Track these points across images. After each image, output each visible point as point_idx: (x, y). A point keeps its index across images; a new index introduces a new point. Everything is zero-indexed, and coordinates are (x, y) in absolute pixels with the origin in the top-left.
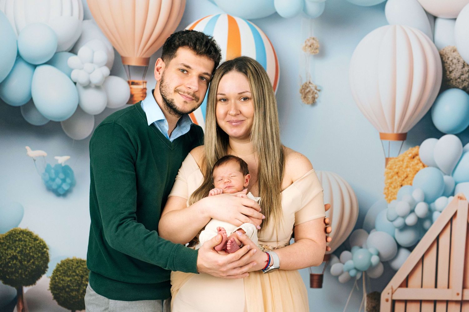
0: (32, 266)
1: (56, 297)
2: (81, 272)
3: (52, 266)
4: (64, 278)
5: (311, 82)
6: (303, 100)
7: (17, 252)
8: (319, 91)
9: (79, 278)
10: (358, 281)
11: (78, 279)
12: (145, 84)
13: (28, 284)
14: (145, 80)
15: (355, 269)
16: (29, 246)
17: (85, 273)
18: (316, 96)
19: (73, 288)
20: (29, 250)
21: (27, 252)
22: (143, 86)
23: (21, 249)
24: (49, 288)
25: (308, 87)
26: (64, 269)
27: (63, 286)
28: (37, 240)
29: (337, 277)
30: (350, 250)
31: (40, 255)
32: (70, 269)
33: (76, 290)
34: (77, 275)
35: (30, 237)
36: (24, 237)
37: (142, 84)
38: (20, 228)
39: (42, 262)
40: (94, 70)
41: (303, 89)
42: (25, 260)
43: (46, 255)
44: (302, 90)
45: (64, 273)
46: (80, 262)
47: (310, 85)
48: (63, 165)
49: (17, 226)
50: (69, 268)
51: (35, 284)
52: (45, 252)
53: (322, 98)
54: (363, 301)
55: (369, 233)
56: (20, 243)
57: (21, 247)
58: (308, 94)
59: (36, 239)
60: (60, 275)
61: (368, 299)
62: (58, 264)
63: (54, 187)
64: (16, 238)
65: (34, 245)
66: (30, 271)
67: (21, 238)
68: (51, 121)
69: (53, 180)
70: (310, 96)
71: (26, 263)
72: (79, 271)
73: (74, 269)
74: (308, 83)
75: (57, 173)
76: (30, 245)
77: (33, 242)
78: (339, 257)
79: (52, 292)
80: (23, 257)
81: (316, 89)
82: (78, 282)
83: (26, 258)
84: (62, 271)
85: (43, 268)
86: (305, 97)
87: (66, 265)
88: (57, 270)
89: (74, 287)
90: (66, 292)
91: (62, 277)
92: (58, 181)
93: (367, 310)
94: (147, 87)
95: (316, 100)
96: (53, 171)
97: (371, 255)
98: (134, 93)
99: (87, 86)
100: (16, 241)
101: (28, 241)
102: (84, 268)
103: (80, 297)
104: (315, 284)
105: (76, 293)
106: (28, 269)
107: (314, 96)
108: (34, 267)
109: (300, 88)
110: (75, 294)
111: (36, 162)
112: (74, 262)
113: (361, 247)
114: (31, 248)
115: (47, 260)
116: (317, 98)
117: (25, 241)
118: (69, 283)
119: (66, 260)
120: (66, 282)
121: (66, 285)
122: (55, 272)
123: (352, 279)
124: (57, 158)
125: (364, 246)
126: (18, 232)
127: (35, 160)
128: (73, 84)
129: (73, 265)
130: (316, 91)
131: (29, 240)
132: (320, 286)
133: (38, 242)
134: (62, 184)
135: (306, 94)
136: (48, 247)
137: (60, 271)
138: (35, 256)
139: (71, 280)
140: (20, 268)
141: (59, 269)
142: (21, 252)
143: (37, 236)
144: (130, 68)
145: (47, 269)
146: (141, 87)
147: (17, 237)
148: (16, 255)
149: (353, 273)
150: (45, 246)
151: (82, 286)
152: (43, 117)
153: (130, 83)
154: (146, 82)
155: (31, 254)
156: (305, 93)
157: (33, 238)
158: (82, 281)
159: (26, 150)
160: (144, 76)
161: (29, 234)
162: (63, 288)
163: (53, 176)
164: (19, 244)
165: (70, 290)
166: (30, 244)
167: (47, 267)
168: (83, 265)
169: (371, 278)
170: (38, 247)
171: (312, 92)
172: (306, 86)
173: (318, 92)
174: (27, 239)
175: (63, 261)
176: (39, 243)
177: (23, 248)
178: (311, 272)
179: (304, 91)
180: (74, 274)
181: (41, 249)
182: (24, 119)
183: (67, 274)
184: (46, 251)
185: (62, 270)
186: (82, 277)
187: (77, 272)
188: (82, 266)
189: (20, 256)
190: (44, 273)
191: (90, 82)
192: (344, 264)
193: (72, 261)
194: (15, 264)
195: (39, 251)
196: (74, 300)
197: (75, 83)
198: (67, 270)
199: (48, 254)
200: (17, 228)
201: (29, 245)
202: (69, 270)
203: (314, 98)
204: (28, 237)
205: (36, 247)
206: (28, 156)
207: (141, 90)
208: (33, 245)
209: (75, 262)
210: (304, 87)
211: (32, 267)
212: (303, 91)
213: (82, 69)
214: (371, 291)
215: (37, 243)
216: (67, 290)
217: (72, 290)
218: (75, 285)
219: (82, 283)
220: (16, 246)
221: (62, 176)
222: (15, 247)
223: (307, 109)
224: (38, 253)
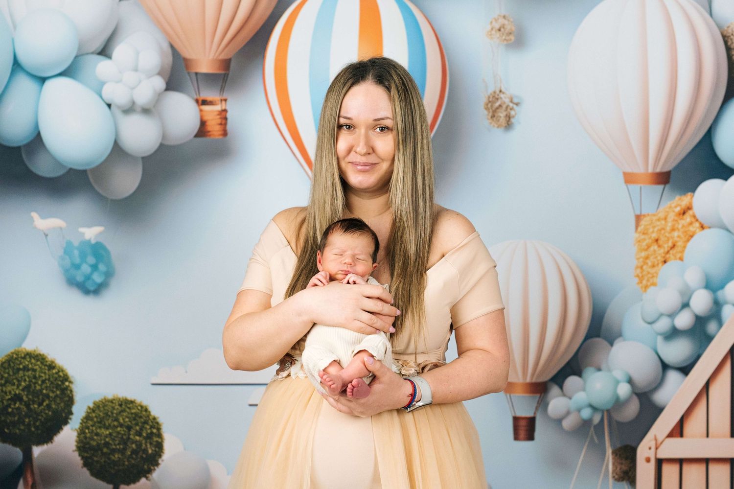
0: (47, 412)
1: (87, 463)
2: (127, 420)
3: (79, 411)
4: (98, 431)
5: (503, 90)
6: (490, 121)
7: (21, 388)
8: (517, 104)
9: (124, 430)
10: (595, 427)
11: (123, 432)
12: (223, 102)
13: (40, 443)
14: (224, 97)
15: (591, 406)
16: (41, 379)
17: (134, 422)
18: (513, 113)
19: (114, 447)
20: (41, 385)
21: (38, 387)
22: (222, 107)
23: (27, 383)
24: (75, 448)
25: (497, 99)
26: (99, 415)
27: (98, 445)
28: (54, 368)
29: (559, 421)
30: (579, 373)
31: (58, 392)
32: (110, 416)
33: (119, 451)
34: (121, 425)
35: (42, 363)
36: (32, 364)
37: (220, 102)
38: (25, 349)
39: (62, 405)
40: (140, 82)
41: (490, 102)
42: (34, 402)
43: (69, 392)
44: (487, 105)
45: (100, 422)
46: (125, 403)
47: (502, 96)
48: (93, 242)
49: (20, 346)
50: (107, 414)
51: (52, 443)
52: (67, 388)
53: (521, 116)
54: (606, 462)
55: (612, 344)
56: (27, 374)
57: (27, 379)
58: (498, 110)
59: (52, 366)
60: (92, 426)
61: (613, 458)
62: (89, 408)
63: (80, 278)
64: (19, 365)
65: (49, 375)
66: (43, 419)
67: (28, 365)
68: (71, 169)
69: (77, 267)
70: (502, 114)
71: (36, 406)
72: (123, 419)
73: (115, 415)
74: (498, 92)
75: (83, 256)
76: (42, 377)
77: (47, 372)
78: (561, 387)
79: (80, 455)
80: (30, 397)
81: (511, 101)
82: (122, 438)
83: (36, 399)
84: (95, 419)
85: (64, 415)
86: (493, 117)
87: (102, 409)
88: (87, 418)
89: (115, 445)
90: (103, 454)
91: (96, 429)
92: (86, 268)
93: (614, 477)
94: (228, 108)
95: (513, 120)
96: (76, 253)
97: (617, 382)
98: (205, 118)
99: (129, 110)
100: (19, 369)
101: (39, 369)
102: (132, 414)
103: (126, 463)
104: (522, 433)
105: (120, 456)
106: (40, 417)
107: (510, 114)
108: (50, 413)
109: (483, 100)
110: (118, 457)
111: (49, 237)
112: (115, 403)
113: (599, 369)
114: (43, 382)
115: (70, 401)
116: (513, 117)
117: (34, 370)
118: (107, 440)
119: (101, 401)
120: (103, 438)
121: (103, 442)
122: (85, 421)
123: (586, 424)
124: (82, 230)
125: (603, 366)
126: (23, 355)
127: (46, 235)
128: (106, 108)
129: (113, 408)
130: (511, 105)
131: (40, 368)
132: (530, 437)
133: (54, 371)
134: (91, 273)
135: (495, 111)
136: (72, 379)
137: (92, 420)
138: (51, 395)
139: (110, 434)
140: (27, 416)
141: (90, 415)
142: (27, 388)
143: (53, 362)
144: (199, 76)
145: (71, 417)
146: (218, 108)
147: (21, 363)
148: (19, 394)
149: (586, 413)
150: (66, 378)
151: (129, 444)
152: (58, 163)
153: (200, 102)
154: (226, 100)
155: (44, 391)
156: (494, 109)
157: (46, 365)
158: (129, 434)
159: (32, 217)
160: (222, 89)
161: (40, 357)
162: (98, 448)
163: (77, 261)
164: (24, 375)
165: (109, 451)
166: (43, 375)
167: (72, 413)
168: (129, 408)
169: (618, 423)
170: (56, 379)
171: (504, 106)
172: (493, 97)
173: (515, 106)
174: (37, 367)
175: (97, 402)
176: (56, 373)
177: (30, 381)
178: (515, 413)
179: (492, 106)
180: (116, 423)
181: (60, 383)
182: (27, 167)
183: (105, 424)
184: (69, 386)
185: (96, 417)
186: (129, 428)
187: (121, 421)
188: (128, 410)
189: (27, 396)
190: (66, 422)
191: (134, 103)
192: (570, 398)
193: (112, 401)
194: (18, 409)
195: (58, 386)
196: (116, 468)
197: (109, 106)
198: (104, 417)
199: (71, 391)
200: (20, 349)
201: (40, 376)
202: (108, 417)
203: (509, 118)
204: (39, 363)
205: (51, 379)
206: (35, 228)
207: (218, 113)
208: (47, 377)
209: (117, 404)
210: (491, 100)
211: (46, 414)
212: (490, 105)
213: (120, 81)
214: (618, 445)
215: (53, 374)
216: (105, 450)
217: (113, 451)
218: (117, 442)
219: (129, 438)
220: (20, 379)
221: (91, 260)
222: (18, 381)
223: (498, 133)
224: (55, 390)
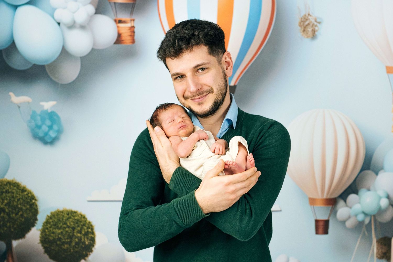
0: (21, 219)
1: (47, 251)
2: (72, 223)
3: (42, 218)
4: (54, 230)
5: (311, 14)
6: (302, 33)
7: (4, 204)
8: (319, 23)
9: (70, 230)
10: (367, 226)
11: (69, 231)
12: (132, 22)
13: (17, 238)
14: (133, 18)
15: (363, 213)
16: (17, 198)
17: (76, 225)
18: (316, 28)
19: (64, 240)
20: (17, 202)
21: (15, 204)
22: (131, 24)
23: (8, 201)
24: (39, 241)
25: (307, 20)
26: (54, 221)
27: (54, 239)
28: (25, 191)
29: (344, 222)
30: (356, 192)
31: (28, 207)
32: (61, 221)
33: (67, 243)
34: (68, 227)
35: (18, 188)
36: (11, 188)
37: (130, 21)
38: (7, 179)
39: (31, 214)
40: (78, 8)
41: (302, 21)
42: (13, 213)
43: (35, 206)
44: (300, 23)
45: (55, 225)
46: (71, 213)
47: (310, 17)
48: (49, 111)
49: (3, 177)
50: (59, 220)
51: (24, 238)
52: (34, 204)
53: (322, 31)
54: (372, 248)
55: (377, 174)
56: (8, 195)
57: (8, 198)
58: (307, 27)
59: (24, 190)
60: (50, 227)
61: (377, 245)
62: (48, 216)
63: (41, 134)
64: (3, 189)
65: (22, 196)
66: (19, 224)
67: (8, 190)
68: (34, 65)
69: (39, 127)
70: (310, 29)
71: (14, 215)
72: (70, 223)
73: (64, 221)
74: (307, 15)
75: (43, 120)
76: (17, 197)
77: (21, 194)
78: (345, 201)
79: (42, 246)
80: (10, 209)
81: (316, 21)
82: (69, 235)
83: (14, 211)
84: (52, 223)
85: (32, 221)
86: (304, 31)
87: (56, 217)
88: (47, 222)
89: (65, 239)
90: (57, 245)
91: (53, 229)
92: (45, 128)
93: (377, 256)
94: (135, 25)
95: (316, 33)
96: (39, 118)
97: (380, 198)
98: (121, 32)
99: (72, 26)
100: (3, 192)
101: (15, 192)
102: (75, 220)
103: (72, 250)
104: (321, 230)
105: (68, 246)
106: (16, 222)
107: (314, 28)
108: (23, 220)
109: (298, 20)
110: (67, 247)
111: (21, 108)
112: (64, 213)
113: (369, 190)
114: (18, 200)
115: (36, 212)
116: (317, 31)
117: (13, 193)
118: (60, 236)
119: (56, 212)
120: (57, 235)
121: (57, 237)
122: (45, 224)
123: (360, 224)
124: (42, 103)
125: (372, 188)
126: (5, 183)
127: (19, 107)
128: (57, 25)
129: (63, 216)
130: (316, 23)
131: (17, 191)
132: (326, 232)
133: (25, 193)
134: (49, 131)
135: (305, 27)
136: (37, 198)
137: (50, 223)
138: (24, 208)
139: (62, 233)
140: (8, 221)
141: (49, 221)
142: (8, 204)
143: (24, 187)
144: (117, 5)
145: (36, 222)
146: (129, 25)
147: (4, 188)
148: (3, 208)
149: (361, 217)
150: (33, 198)
151: (73, 238)
152: (26, 61)
153: (117, 21)
154: (134, 20)
155: (19, 206)
156: (305, 25)
157: (20, 190)
158: (74, 233)
159: (10, 96)
160: (132, 13)
161: (16, 185)
162: (54, 241)
163: (39, 123)
164: (6, 196)
165: (61, 243)
166: (18, 195)
167: (36, 220)
168: (74, 216)
169: (380, 223)
170: (26, 198)
171: (311, 24)
172: (305, 18)
173: (318, 24)
174: (14, 191)
175: (53, 213)
176: (27, 194)
177: (10, 200)
178: (316, 217)
179: (303, 24)
180: (65, 226)
181: (29, 201)
182: (6, 63)
183: (58, 227)
184: (35, 203)
185: (52, 222)
186: (74, 229)
187: (68, 224)
188: (73, 217)
189: (8, 209)
190: (33, 225)
191: (74, 22)
192: (351, 208)
193: (62, 212)
194: (3, 217)
195: (28, 203)
196: (66, 254)
197: (59, 24)
198: (57, 222)
199: (36, 206)
200: (3, 179)
201: (16, 197)
202: (60, 222)
203: (314, 31)
204: (15, 188)
205: (24, 198)
206: (12, 102)
207: (128, 28)
208: (21, 197)
209: (66, 213)
210: (303, 20)
211: (20, 220)
212: (302, 23)
213: (65, 8)
214: (381, 237)
215: (25, 195)
216: (58, 242)
217: (64, 243)
218: (66, 237)
219: (73, 235)
220: (3, 198)
221: (48, 123)
222: (2, 199)
223: (307, 41)
224: (26, 205)
